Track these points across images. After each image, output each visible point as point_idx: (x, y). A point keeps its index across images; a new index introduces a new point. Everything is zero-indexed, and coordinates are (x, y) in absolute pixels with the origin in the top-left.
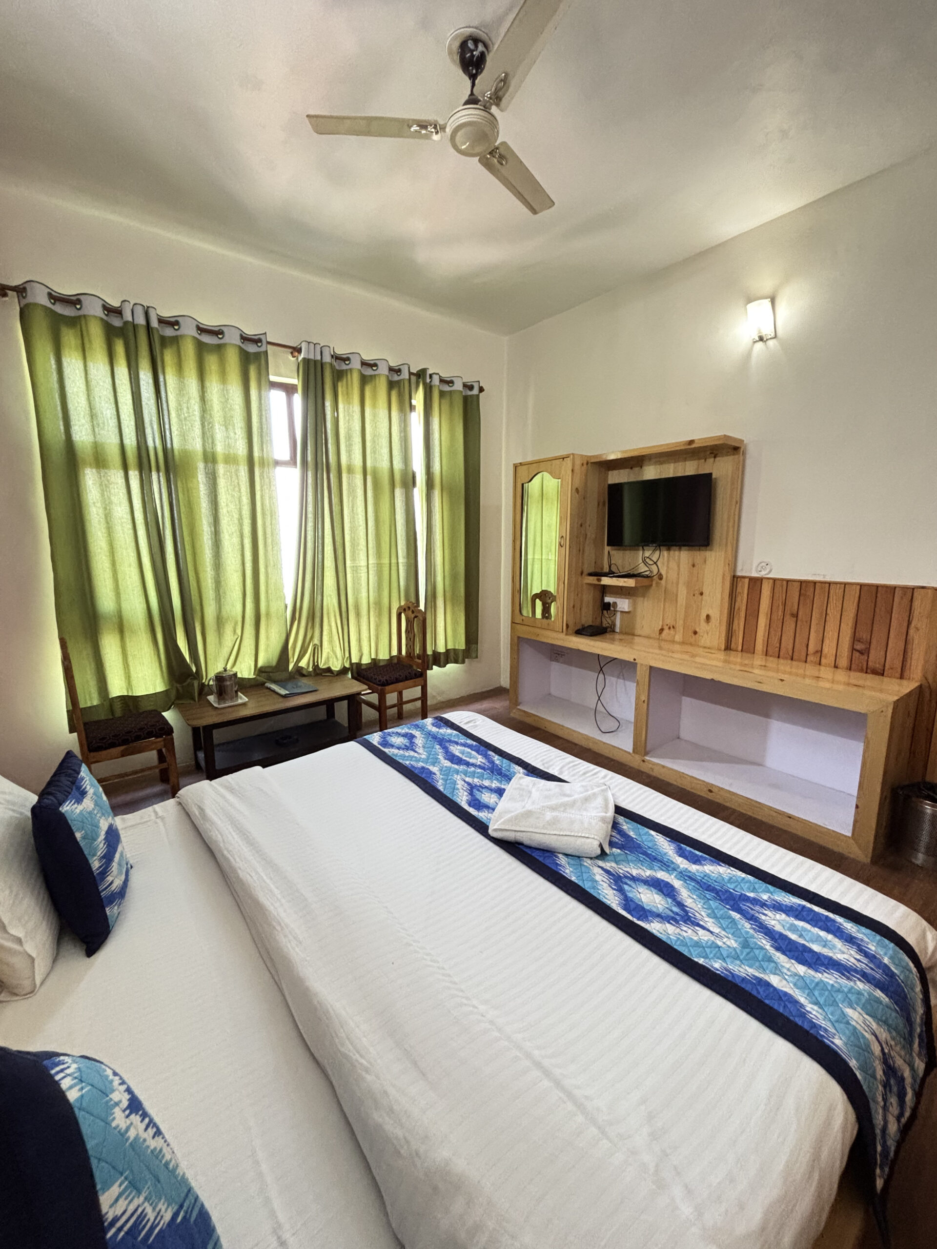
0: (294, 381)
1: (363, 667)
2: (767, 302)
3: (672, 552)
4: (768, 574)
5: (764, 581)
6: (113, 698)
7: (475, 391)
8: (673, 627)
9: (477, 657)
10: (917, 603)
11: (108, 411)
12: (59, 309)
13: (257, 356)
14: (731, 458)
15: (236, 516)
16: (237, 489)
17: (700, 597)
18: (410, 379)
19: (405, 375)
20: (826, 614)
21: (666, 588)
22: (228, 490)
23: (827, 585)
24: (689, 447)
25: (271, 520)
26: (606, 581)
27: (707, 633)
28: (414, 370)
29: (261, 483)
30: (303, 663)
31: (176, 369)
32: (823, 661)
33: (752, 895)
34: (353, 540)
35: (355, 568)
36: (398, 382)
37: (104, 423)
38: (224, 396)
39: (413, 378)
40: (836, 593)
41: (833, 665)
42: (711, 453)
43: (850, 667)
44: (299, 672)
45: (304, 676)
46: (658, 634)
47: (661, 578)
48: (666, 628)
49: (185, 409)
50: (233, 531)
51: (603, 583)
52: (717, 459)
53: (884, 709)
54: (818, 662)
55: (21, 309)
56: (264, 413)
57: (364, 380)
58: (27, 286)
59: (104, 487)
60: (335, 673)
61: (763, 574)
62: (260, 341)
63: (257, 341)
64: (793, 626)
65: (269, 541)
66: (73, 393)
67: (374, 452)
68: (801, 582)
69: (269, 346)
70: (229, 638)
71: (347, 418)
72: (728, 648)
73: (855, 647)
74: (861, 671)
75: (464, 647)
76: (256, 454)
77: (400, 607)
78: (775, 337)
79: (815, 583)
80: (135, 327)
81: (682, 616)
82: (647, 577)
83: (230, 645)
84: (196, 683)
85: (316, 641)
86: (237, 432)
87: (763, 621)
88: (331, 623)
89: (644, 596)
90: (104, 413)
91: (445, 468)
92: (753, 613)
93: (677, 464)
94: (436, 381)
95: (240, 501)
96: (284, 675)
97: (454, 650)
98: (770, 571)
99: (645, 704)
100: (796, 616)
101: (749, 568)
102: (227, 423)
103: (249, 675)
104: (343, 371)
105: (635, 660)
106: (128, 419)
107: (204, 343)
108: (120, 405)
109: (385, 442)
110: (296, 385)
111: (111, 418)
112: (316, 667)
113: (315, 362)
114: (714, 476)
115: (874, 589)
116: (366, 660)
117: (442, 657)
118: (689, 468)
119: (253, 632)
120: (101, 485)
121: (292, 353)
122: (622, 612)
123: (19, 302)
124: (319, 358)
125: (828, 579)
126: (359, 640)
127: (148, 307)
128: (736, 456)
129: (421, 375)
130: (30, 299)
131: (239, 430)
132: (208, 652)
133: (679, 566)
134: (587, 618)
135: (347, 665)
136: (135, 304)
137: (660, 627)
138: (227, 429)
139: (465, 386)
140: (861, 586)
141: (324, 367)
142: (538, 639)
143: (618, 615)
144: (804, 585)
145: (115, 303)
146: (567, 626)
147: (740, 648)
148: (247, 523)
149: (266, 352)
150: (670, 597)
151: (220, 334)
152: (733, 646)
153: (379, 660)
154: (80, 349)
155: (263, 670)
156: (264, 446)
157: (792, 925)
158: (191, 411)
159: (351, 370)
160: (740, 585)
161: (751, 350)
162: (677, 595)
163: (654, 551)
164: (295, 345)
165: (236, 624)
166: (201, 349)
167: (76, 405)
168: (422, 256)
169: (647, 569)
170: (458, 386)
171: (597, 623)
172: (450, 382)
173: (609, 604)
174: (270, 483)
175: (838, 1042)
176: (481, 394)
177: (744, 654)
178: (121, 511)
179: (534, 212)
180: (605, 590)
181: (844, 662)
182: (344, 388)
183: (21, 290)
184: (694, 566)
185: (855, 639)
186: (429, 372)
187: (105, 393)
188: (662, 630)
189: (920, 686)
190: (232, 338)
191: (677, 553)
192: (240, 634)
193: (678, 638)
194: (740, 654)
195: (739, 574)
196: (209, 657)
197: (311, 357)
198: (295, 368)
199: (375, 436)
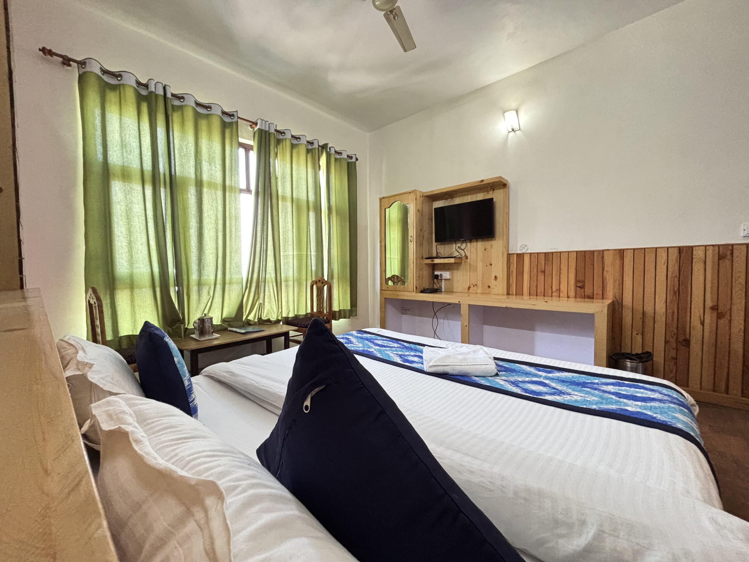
0: (251, 142)
1: (290, 319)
2: (514, 112)
3: (472, 243)
4: (527, 251)
5: (525, 255)
6: (121, 337)
7: (354, 160)
8: (476, 285)
9: (356, 315)
10: (606, 258)
11: (134, 144)
12: (105, 78)
13: (231, 124)
14: (502, 190)
15: (214, 218)
16: (215, 201)
17: (490, 267)
18: (318, 148)
19: (316, 146)
20: (560, 269)
21: (470, 263)
22: (209, 202)
23: (559, 253)
24: (481, 184)
25: (236, 222)
26: (437, 261)
27: (496, 286)
28: (321, 144)
29: (229, 199)
30: (251, 317)
31: (180, 125)
32: (561, 295)
33: (589, 381)
34: (285, 239)
35: (285, 257)
36: (312, 150)
37: (131, 151)
38: (209, 145)
39: (320, 148)
40: (564, 257)
41: (567, 296)
42: (491, 189)
43: (576, 296)
44: (248, 323)
45: (250, 325)
46: (467, 290)
47: (467, 257)
48: (472, 286)
49: (185, 149)
50: (211, 227)
51: (435, 262)
52: (495, 191)
53: (603, 309)
54: (558, 295)
55: (79, 75)
56: (233, 158)
57: (293, 146)
58: (87, 61)
59: (127, 193)
60: (273, 322)
61: (524, 251)
62: (233, 115)
63: (231, 115)
64: (543, 277)
65: (233, 236)
66: (110, 131)
67: (298, 188)
68: (545, 253)
69: (239, 120)
70: (205, 297)
71: (282, 166)
72: (508, 294)
73: (577, 285)
74: (581, 297)
75: (349, 308)
76: (228, 183)
77: (313, 282)
78: (520, 130)
79: (552, 253)
80: (157, 96)
81: (481, 278)
82: (459, 258)
83: (206, 302)
84: (182, 326)
85: (261, 301)
86: (217, 166)
87: (526, 277)
88: (270, 290)
89: (457, 269)
90: (132, 144)
91: (337, 201)
92: (520, 273)
93: (472, 196)
94: (333, 151)
95: (217, 209)
96: (240, 323)
97: (344, 310)
98: (528, 249)
99: (467, 327)
100: (544, 272)
101: (516, 248)
102: (211, 161)
103: (217, 322)
104: (280, 139)
105: (459, 302)
106: (146, 151)
107: (199, 113)
108: (142, 142)
109: (304, 182)
110: (252, 146)
111: (136, 148)
112: (260, 319)
113: (266, 131)
114: (494, 200)
115: (583, 253)
116: (291, 315)
117: (337, 314)
118: (480, 197)
119: (221, 293)
120: (125, 191)
121: (251, 126)
122: (445, 280)
123: (79, 71)
124: (267, 129)
125: (559, 250)
126: (288, 302)
127: (165, 85)
128: (505, 189)
129: (324, 147)
130: (88, 69)
131: (219, 165)
132: (191, 306)
133: (477, 250)
134: (426, 285)
135: (280, 318)
136: (158, 82)
137: (468, 286)
138: (210, 164)
139: (348, 156)
140: (577, 252)
141: (270, 135)
142: (399, 298)
143: (443, 281)
144: (546, 254)
145: (144, 81)
146: (416, 288)
147: (514, 293)
148: (221, 222)
149: (237, 122)
150: (473, 269)
151: (209, 108)
152: (511, 292)
153: (299, 315)
154: (118, 104)
155: (226, 320)
156: (233, 177)
157: (619, 389)
158: (188, 150)
159: (285, 139)
160: (512, 258)
161: (508, 136)
162: (477, 268)
163: (462, 243)
164: (254, 121)
165: (210, 288)
166: (197, 116)
167: (112, 138)
168: (332, 77)
169: (459, 254)
170: (344, 156)
171: (431, 287)
172: (340, 153)
173: (438, 275)
174: (236, 199)
175: (680, 426)
176: (357, 162)
177: (518, 297)
178: (138, 208)
179: (405, 51)
180: (434, 267)
181: (572, 293)
182: (281, 151)
183: (82, 64)
184: (485, 250)
185: (577, 281)
186: (329, 146)
187: (133, 132)
188: (469, 288)
189: (613, 302)
190: (216, 111)
191: (475, 243)
192: (212, 295)
193: (479, 291)
194: (514, 297)
195: (510, 252)
196: (191, 309)
197: (264, 128)
198: (252, 135)
199: (299, 179)
